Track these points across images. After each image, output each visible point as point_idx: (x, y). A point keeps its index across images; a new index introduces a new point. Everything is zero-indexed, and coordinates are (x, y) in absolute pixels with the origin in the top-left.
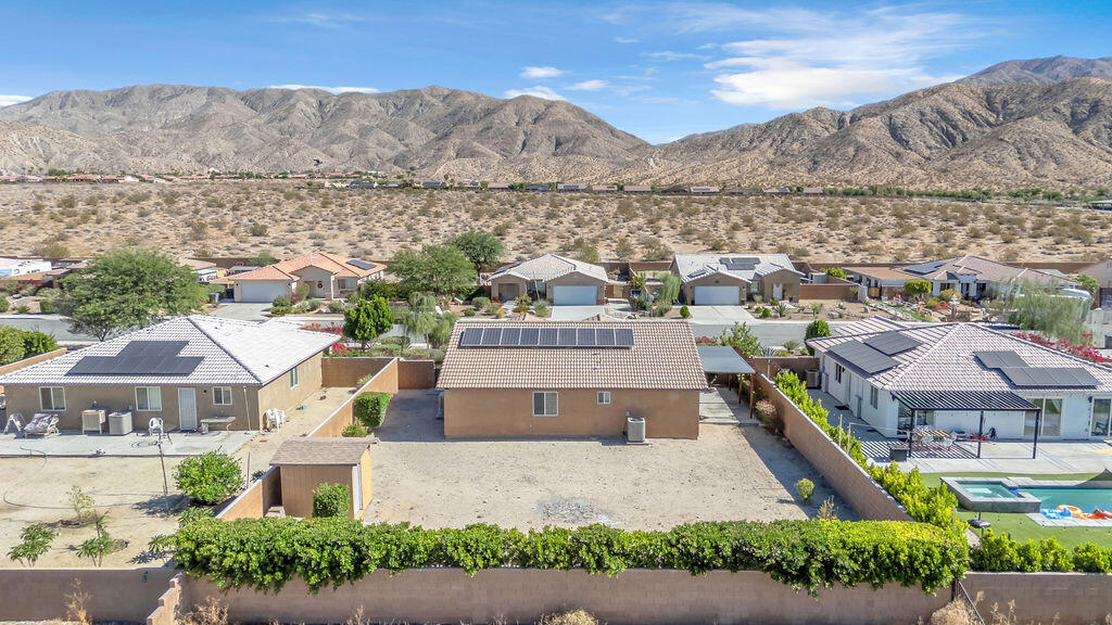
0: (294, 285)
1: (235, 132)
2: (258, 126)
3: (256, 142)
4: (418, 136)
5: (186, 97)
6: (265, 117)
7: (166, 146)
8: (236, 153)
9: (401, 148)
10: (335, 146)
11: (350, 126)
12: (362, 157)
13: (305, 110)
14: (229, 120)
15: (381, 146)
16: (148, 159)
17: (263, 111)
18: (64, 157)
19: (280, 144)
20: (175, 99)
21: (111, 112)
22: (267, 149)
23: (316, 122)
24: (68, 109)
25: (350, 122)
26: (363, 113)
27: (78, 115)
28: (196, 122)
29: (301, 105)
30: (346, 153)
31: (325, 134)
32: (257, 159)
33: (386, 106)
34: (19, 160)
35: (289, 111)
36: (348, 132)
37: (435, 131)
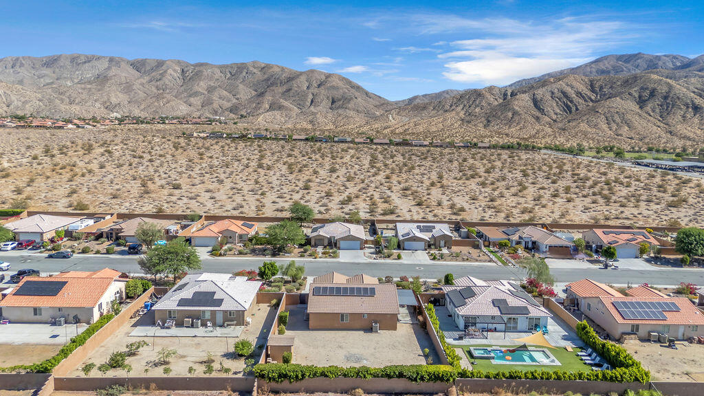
1: (128, 88)
2: (142, 84)
3: (142, 95)
4: (245, 93)
5: (94, 63)
6: (147, 78)
8: (129, 102)
9: (235, 101)
10: (192, 99)
11: (201, 86)
12: (210, 107)
13: (173, 73)
14: (123, 80)
15: (222, 99)
17: (145, 73)
19: (158, 97)
20: (87, 64)
21: (45, 71)
22: (149, 101)
23: (180, 82)
24: (17, 68)
25: (202, 83)
26: (210, 78)
27: (24, 72)
28: (102, 79)
29: (170, 71)
30: (199, 103)
31: (185, 90)
32: (142, 107)
33: (224, 73)
35: (163, 75)
36: (200, 90)
37: (256, 91)
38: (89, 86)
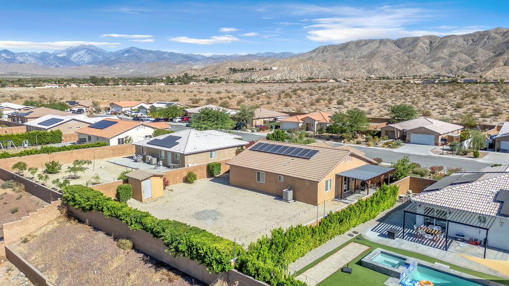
0: (300, 125)
1: (387, 59)
2: (398, 56)
3: (396, 62)
4: (483, 54)
5: (370, 44)
6: (403, 51)
7: (357, 66)
8: (386, 68)
9: (472, 62)
10: (434, 63)
11: (445, 53)
12: (447, 68)
13: (423, 46)
14: (386, 53)
15: (460, 62)
16: (347, 72)
17: (403, 48)
18: (317, 72)
19: (406, 63)
20: (365, 46)
21: (340, 53)
22: (400, 65)
23: (427, 51)
24: (325, 53)
25: (445, 51)
26: (453, 46)
27: (328, 55)
28: (372, 55)
29: (421, 44)
30: (440, 66)
31: (430, 57)
32: (394, 71)
33: (467, 41)
34: (302, 74)
35: (414, 47)
36: (443, 56)
37: (494, 52)
38: (362, 60)
